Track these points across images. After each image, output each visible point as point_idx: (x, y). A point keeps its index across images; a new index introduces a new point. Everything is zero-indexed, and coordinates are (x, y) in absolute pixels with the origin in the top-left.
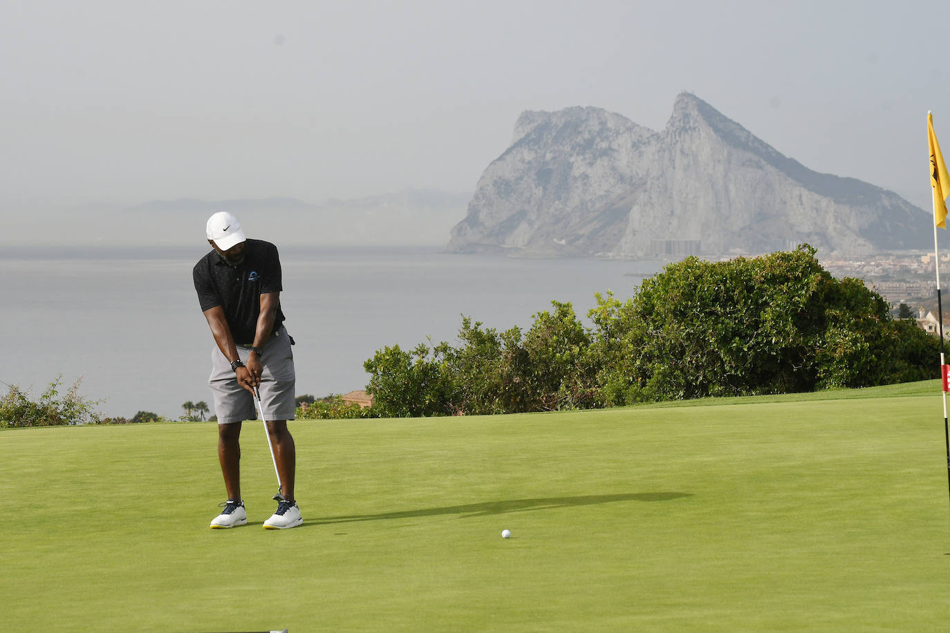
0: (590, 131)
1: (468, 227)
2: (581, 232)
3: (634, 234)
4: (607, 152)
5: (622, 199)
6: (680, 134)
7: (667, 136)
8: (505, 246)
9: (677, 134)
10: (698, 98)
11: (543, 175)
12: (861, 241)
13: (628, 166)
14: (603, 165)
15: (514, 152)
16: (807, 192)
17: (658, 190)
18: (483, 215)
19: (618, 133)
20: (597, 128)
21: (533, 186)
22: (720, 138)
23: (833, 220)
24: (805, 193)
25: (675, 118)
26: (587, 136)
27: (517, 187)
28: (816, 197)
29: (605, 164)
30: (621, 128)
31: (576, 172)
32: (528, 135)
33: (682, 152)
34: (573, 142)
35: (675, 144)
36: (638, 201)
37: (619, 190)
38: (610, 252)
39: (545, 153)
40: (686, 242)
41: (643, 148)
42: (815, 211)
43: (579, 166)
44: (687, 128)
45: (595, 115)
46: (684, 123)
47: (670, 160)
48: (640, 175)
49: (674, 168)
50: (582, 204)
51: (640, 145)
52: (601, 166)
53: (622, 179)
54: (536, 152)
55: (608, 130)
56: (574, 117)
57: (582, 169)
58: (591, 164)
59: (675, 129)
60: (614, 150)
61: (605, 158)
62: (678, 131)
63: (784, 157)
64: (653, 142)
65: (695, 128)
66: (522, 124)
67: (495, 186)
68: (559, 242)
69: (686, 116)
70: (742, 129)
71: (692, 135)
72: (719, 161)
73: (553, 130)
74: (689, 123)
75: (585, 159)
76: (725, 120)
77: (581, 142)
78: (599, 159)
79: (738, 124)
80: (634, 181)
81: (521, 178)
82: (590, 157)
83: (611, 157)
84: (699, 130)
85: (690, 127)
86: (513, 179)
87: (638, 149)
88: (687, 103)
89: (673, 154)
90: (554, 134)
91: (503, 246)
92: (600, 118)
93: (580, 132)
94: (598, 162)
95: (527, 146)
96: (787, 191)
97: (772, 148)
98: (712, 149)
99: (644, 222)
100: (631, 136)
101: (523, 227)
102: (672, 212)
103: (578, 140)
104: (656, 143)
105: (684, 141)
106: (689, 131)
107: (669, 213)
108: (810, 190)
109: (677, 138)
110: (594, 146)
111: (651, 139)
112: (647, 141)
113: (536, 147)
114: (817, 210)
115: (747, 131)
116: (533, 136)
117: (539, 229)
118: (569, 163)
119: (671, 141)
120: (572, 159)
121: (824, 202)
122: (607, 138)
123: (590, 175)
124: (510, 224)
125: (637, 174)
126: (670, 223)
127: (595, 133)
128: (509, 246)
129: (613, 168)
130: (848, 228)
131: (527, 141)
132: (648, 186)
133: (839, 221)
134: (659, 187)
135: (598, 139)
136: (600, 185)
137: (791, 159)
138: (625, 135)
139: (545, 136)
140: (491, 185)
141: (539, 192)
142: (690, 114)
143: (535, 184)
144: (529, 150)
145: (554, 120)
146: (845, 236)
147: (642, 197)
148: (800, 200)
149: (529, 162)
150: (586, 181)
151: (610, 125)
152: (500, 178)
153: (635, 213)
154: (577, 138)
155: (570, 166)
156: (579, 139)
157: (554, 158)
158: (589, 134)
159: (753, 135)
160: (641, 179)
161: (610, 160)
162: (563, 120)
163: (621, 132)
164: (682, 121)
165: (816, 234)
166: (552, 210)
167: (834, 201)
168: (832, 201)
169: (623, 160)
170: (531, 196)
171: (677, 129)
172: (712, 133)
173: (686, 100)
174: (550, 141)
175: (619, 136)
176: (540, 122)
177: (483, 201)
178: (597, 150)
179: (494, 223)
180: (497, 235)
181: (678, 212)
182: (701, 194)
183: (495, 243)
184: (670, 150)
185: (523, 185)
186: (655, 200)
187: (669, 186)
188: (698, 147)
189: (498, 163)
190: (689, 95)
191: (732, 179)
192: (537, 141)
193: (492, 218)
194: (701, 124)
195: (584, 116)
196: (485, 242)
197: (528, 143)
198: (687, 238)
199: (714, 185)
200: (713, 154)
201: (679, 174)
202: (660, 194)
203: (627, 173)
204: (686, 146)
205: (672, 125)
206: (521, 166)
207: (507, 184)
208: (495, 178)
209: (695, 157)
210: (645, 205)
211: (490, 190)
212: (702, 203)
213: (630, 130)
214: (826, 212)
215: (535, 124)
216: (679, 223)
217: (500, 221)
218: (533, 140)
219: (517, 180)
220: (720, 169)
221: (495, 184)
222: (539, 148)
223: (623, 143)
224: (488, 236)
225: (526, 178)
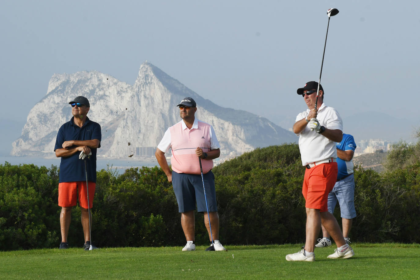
0: (93, 85)
1: (23, 141)
3: (118, 144)
4: (103, 97)
5: (111, 124)
6: (143, 86)
7: (136, 88)
8: (44, 152)
9: (142, 86)
10: (153, 65)
12: (248, 146)
13: (115, 105)
14: (100, 104)
15: (49, 97)
16: (217, 119)
17: (131, 118)
18: (31, 135)
19: (109, 86)
20: (97, 84)
21: (61, 117)
22: (166, 88)
23: (232, 134)
24: (215, 119)
25: (141, 77)
26: (91, 88)
27: (51, 117)
28: (222, 121)
29: (102, 104)
30: (111, 83)
32: (57, 88)
33: (145, 97)
34: (83, 92)
35: (141, 92)
36: (120, 125)
37: (110, 119)
38: (104, 154)
39: (67, 98)
40: (148, 148)
41: (123, 94)
42: (221, 130)
44: (147, 82)
45: (96, 76)
46: (146, 79)
47: (138, 101)
48: (122, 110)
49: (140, 106)
51: (122, 92)
53: (112, 112)
54: (62, 97)
55: (103, 84)
56: (83, 77)
59: (140, 84)
60: (106, 96)
61: (102, 101)
62: (142, 85)
64: (129, 91)
65: (152, 83)
66: (53, 81)
67: (38, 117)
69: (146, 76)
70: (179, 83)
71: (150, 86)
72: (166, 102)
73: (72, 84)
74: (148, 80)
76: (169, 78)
77: (88, 92)
78: (98, 101)
79: (176, 80)
80: (118, 113)
81: (54, 112)
82: (93, 100)
83: (105, 100)
84: (154, 84)
85: (149, 82)
86: (49, 113)
87: (120, 95)
88: (147, 68)
89: (140, 98)
90: (72, 87)
91: (43, 152)
92: (98, 78)
93: (87, 86)
94: (98, 102)
95: (56, 94)
96: (205, 118)
97: (196, 94)
98: (162, 94)
99: (124, 137)
100: (116, 88)
102: (140, 131)
103: (86, 90)
104: (131, 91)
105: (146, 90)
106: (148, 85)
107: (138, 131)
108: (218, 118)
109: (142, 88)
110: (95, 94)
111: (128, 89)
112: (126, 90)
113: (62, 95)
114: (222, 129)
115: (182, 84)
116: (60, 88)
119: (139, 90)
121: (226, 124)
122: (102, 89)
123: (93, 110)
124: (48, 139)
125: (120, 109)
126: (139, 138)
127: (96, 86)
128: (47, 152)
129: (107, 106)
130: (240, 139)
131: (56, 91)
132: (126, 117)
133: (235, 134)
134: (132, 117)
135: (97, 90)
136: (99, 116)
137: (207, 100)
138: (113, 87)
139: (67, 88)
140: (36, 117)
142: (149, 75)
143: (62, 116)
144: (58, 96)
145: (72, 79)
146: (239, 143)
147: (122, 123)
148: (212, 123)
149: (58, 103)
150: (90, 114)
151: (105, 81)
152: (41, 112)
153: (119, 132)
154: (86, 89)
159: (185, 87)
160: (123, 112)
161: (104, 102)
162: (77, 79)
163: (111, 85)
164: (144, 79)
165: (222, 142)
167: (232, 124)
168: (231, 124)
169: (112, 102)
170: (59, 123)
171: (142, 83)
172: (162, 86)
173: (146, 66)
174: (69, 91)
175: (110, 88)
176: (64, 80)
177: (32, 126)
178: (97, 95)
179: (38, 139)
180: (40, 145)
181: (143, 131)
182: (156, 120)
183: (39, 150)
184: (138, 96)
185: (54, 116)
186: (129, 124)
187: (137, 116)
188: (154, 94)
189: (39, 104)
190: (148, 64)
191: (174, 111)
192: (62, 91)
193: (37, 136)
194: (155, 81)
195: (89, 76)
196: (33, 149)
197: (57, 92)
198: (149, 146)
199: (163, 115)
200: (162, 98)
201: (143, 109)
202: (133, 121)
203: (115, 109)
204: (147, 93)
205: (139, 81)
206: (53, 106)
207: (45, 116)
208: (38, 113)
209: (152, 99)
210: (124, 127)
211: (36, 120)
212: (156, 125)
213: (115, 84)
214: (228, 130)
215: (61, 81)
216: (144, 137)
217: (41, 137)
218: (60, 90)
219: (51, 113)
220: (167, 106)
221: (38, 116)
222: (64, 95)
223: (112, 91)
224: (35, 146)
225: (56, 112)
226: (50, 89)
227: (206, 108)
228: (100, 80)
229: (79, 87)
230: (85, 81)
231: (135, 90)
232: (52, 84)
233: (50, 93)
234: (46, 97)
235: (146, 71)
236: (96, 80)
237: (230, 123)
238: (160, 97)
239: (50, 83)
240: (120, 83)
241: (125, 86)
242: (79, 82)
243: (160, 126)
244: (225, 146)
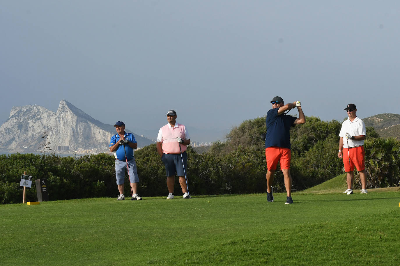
2: (32, 144)
3: (48, 144)
4: (39, 119)
5: (44, 133)
6: (62, 112)
8: (8, 149)
10: (67, 101)
11: (20, 126)
13: (46, 123)
16: (102, 130)
17: (55, 130)
21: (17, 130)
22: (74, 114)
24: (101, 130)
25: (60, 108)
26: (33, 114)
27: (12, 130)
28: (105, 132)
30: (44, 111)
31: (30, 125)
32: (15, 114)
33: (63, 118)
34: (29, 116)
35: (60, 116)
37: (44, 131)
38: (41, 150)
39: (20, 119)
41: (51, 117)
43: (31, 123)
44: (64, 111)
45: (36, 107)
46: (63, 109)
47: (59, 121)
48: (50, 126)
49: (60, 123)
50: (32, 135)
52: (38, 122)
53: (45, 127)
54: (18, 119)
55: (40, 112)
56: (29, 108)
57: (32, 124)
58: (35, 123)
60: (42, 118)
63: (95, 119)
64: (54, 115)
65: (66, 111)
68: (25, 147)
69: (63, 107)
70: (81, 111)
71: (65, 113)
72: (74, 121)
75: (33, 121)
76: (76, 108)
79: (80, 109)
80: (48, 128)
81: (13, 127)
87: (49, 118)
92: (37, 108)
93: (31, 113)
96: (96, 130)
100: (47, 114)
101: (14, 143)
102: (60, 137)
105: (63, 115)
109: (61, 114)
112: (52, 115)
114: (105, 136)
115: (83, 112)
117: (19, 143)
118: (28, 122)
120: (29, 121)
121: (107, 133)
122: (40, 114)
123: (35, 126)
124: (10, 142)
126: (59, 141)
127: (36, 113)
128: (10, 149)
129: (42, 124)
132: (52, 129)
135: (37, 115)
136: (38, 129)
137: (97, 120)
138: (45, 113)
139: (20, 114)
141: (19, 132)
142: (65, 106)
144: (15, 119)
145: (23, 109)
147: (50, 133)
148: (99, 133)
149: (16, 123)
150: (33, 128)
151: (40, 110)
153: (48, 138)
155: (28, 123)
156: (31, 115)
157: (23, 121)
158: (34, 113)
161: (41, 121)
162: (26, 109)
165: (105, 143)
166: (23, 137)
169: (45, 121)
170: (16, 133)
172: (72, 112)
173: (63, 102)
174: (22, 116)
175: (43, 114)
176: (19, 110)
178: (37, 118)
179: (5, 142)
180: (6, 145)
181: (62, 137)
182: (69, 131)
183: (5, 148)
184: (59, 118)
185: (14, 130)
186: (54, 134)
187: (59, 129)
188: (67, 117)
189: (6, 123)
190: (64, 101)
191: (78, 126)
192: (18, 116)
193: (4, 140)
194: (68, 110)
195: (32, 108)
196: (2, 148)
197: (15, 116)
198: (65, 145)
199: (73, 129)
200: (72, 119)
201: (62, 125)
202: (56, 132)
203: (46, 125)
204: (64, 117)
205: (59, 110)
206: (13, 124)
207: (9, 129)
208: (5, 128)
209: (67, 120)
210: (51, 135)
211: (3, 131)
212: (69, 134)
213: (47, 112)
214: (108, 136)
215: (17, 110)
216: (62, 140)
217: (7, 141)
218: (16, 115)
219: (12, 128)
220: (75, 123)
221: (5, 129)
222: (18, 118)
223: (45, 116)
224: (3, 146)
225: (14, 127)
226: (11, 115)
227: (96, 125)
228: (38, 110)
229: (27, 113)
230: (30, 110)
231: (57, 115)
232: (12, 112)
233: (11, 117)
234: (9, 119)
235: (63, 105)
236: (36, 109)
237: (109, 133)
238: (71, 118)
239: (11, 111)
240: (49, 111)
241: (52, 113)
242: (27, 111)
243: (71, 134)
244: (106, 145)
